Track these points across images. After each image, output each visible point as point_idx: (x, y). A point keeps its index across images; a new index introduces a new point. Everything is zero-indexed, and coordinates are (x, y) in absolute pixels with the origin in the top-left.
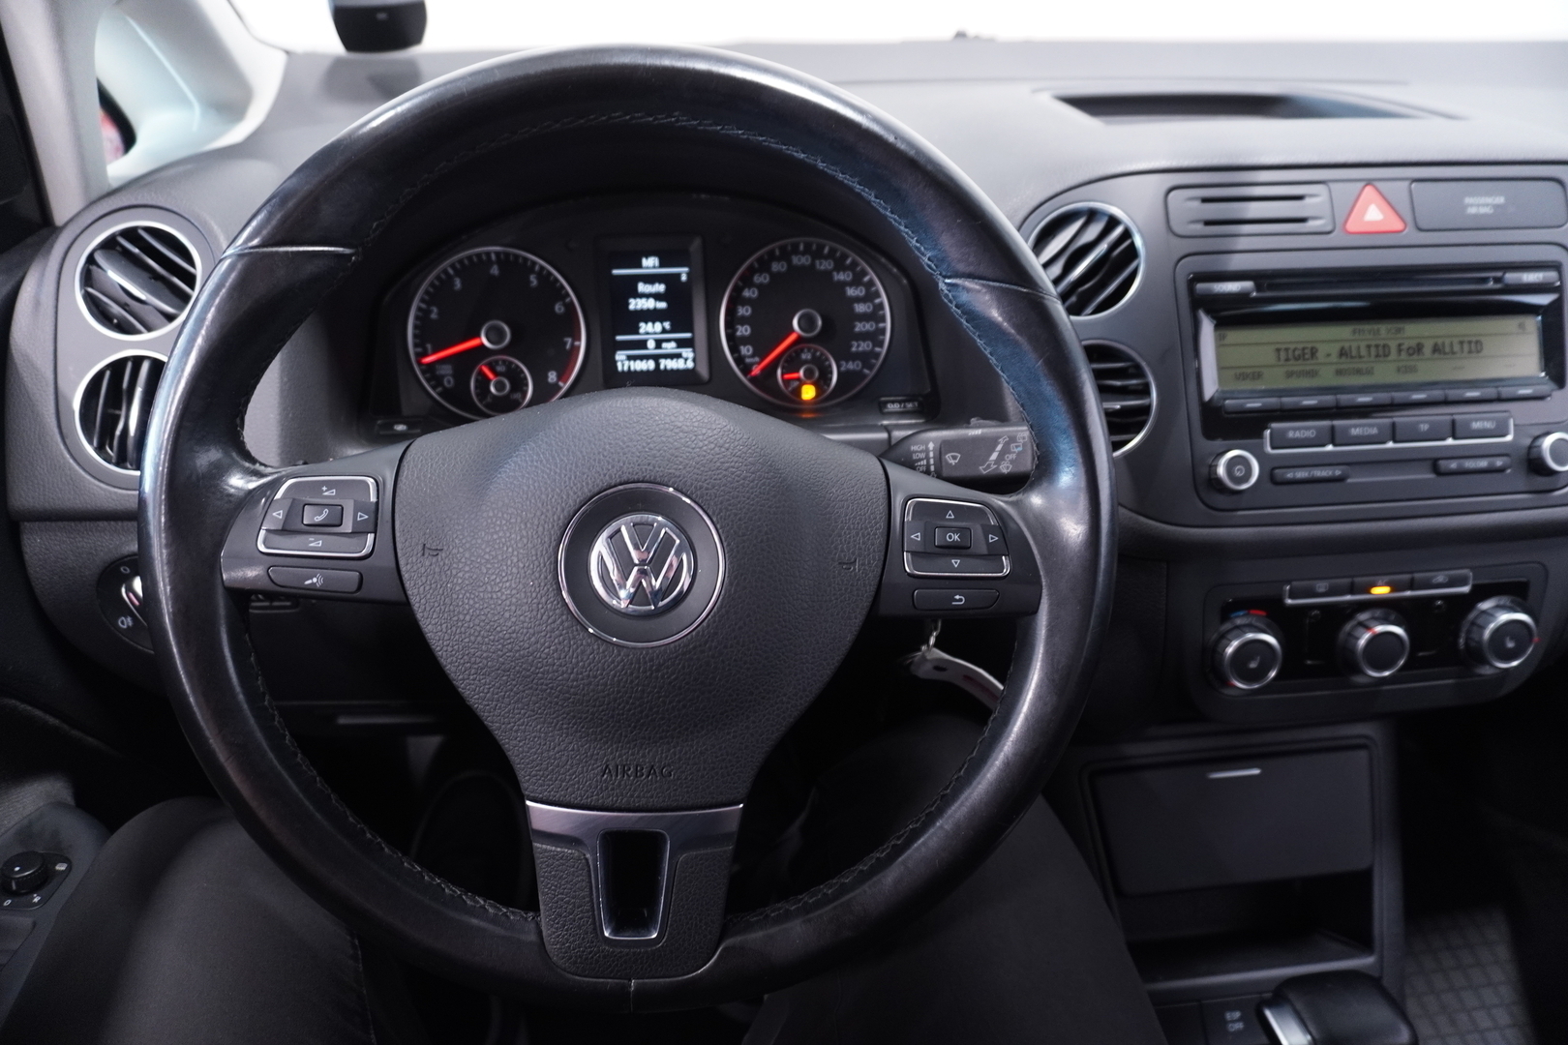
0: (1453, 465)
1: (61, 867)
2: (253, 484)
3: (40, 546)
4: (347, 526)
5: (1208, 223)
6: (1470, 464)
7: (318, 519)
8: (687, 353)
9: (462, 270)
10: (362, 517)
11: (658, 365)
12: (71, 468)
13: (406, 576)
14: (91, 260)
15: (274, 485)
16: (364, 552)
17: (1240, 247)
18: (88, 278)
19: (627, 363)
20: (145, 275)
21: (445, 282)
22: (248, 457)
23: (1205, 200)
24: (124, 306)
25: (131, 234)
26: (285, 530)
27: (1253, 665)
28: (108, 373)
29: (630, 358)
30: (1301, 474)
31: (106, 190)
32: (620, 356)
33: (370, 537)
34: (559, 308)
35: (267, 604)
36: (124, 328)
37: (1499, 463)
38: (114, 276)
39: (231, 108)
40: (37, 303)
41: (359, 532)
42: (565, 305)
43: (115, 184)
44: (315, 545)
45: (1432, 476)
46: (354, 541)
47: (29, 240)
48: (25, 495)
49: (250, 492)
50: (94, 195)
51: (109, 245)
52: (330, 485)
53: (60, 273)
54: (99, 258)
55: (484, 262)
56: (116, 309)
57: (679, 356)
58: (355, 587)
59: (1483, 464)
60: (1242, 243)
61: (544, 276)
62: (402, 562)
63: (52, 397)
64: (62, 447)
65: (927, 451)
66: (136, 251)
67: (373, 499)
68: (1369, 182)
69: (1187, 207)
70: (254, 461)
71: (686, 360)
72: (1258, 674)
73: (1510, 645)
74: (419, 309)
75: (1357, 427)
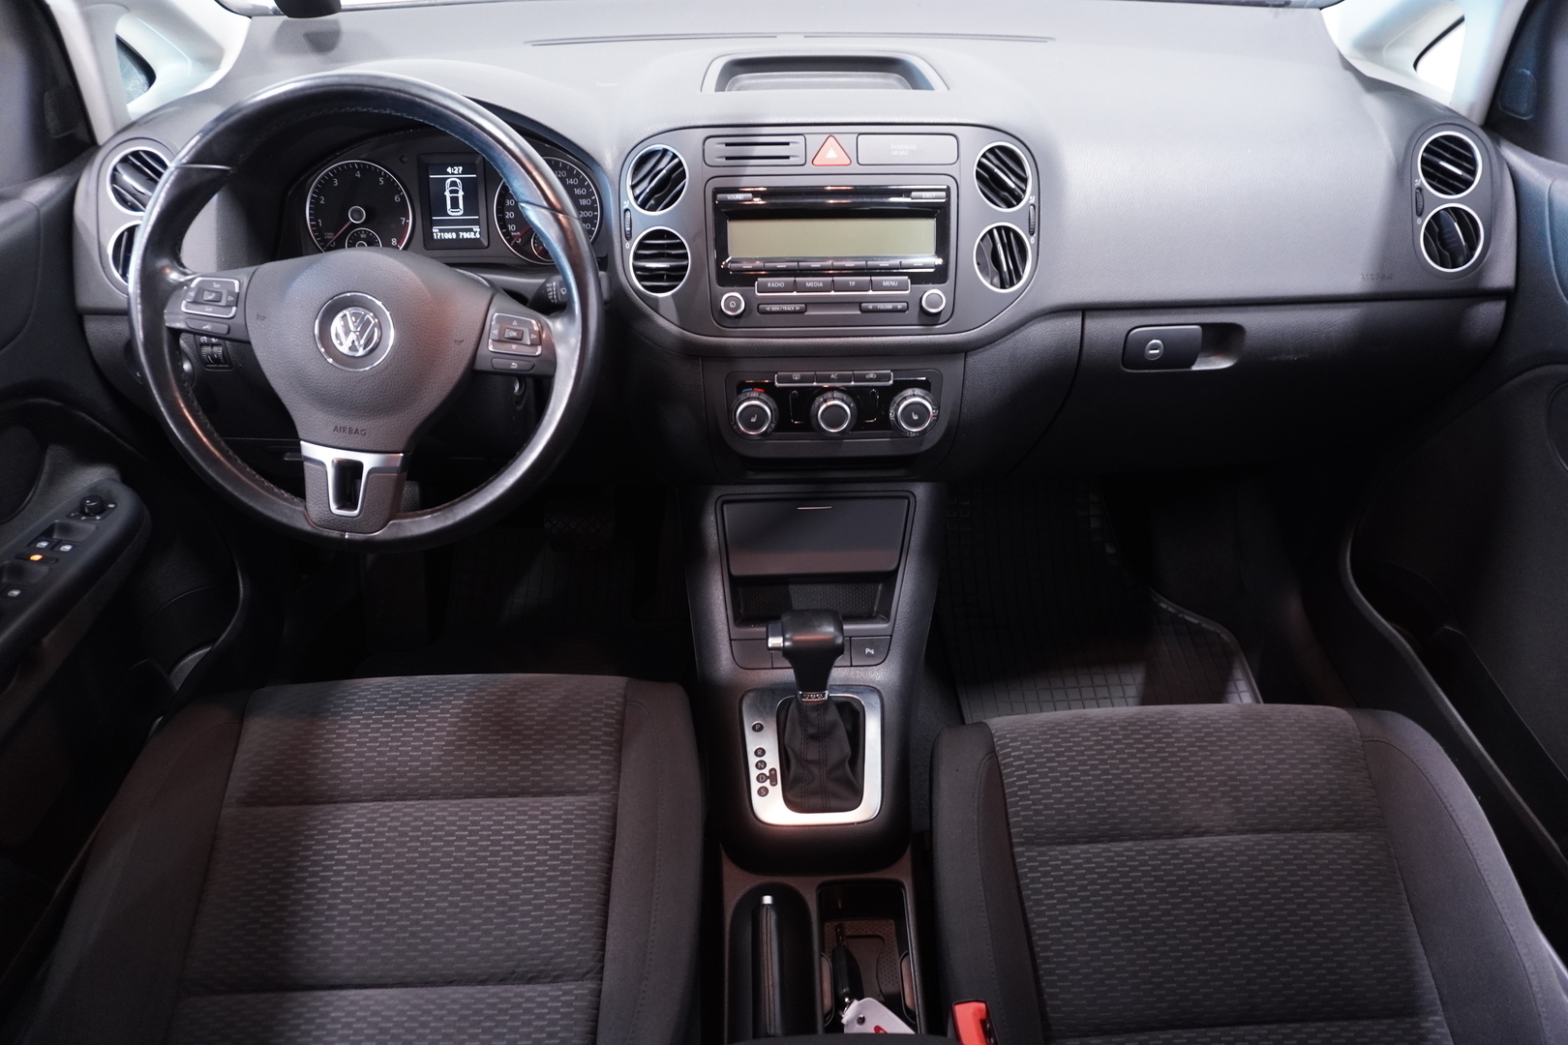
0: (870, 306)
1: (111, 506)
2: (183, 279)
3: (94, 328)
4: (223, 303)
5: (727, 158)
6: (881, 306)
7: (210, 298)
8: (476, 228)
9: (337, 172)
10: (231, 298)
11: (458, 235)
12: (108, 286)
13: (249, 328)
14: (115, 169)
15: (192, 280)
16: (230, 315)
17: (747, 173)
18: (114, 179)
19: (439, 234)
20: (145, 178)
21: (327, 180)
22: (182, 265)
23: (727, 144)
24: (133, 195)
25: (136, 154)
26: (195, 302)
27: (753, 420)
28: (126, 233)
29: (441, 231)
30: (775, 308)
31: (128, 122)
32: (435, 230)
33: (234, 308)
34: (397, 199)
35: (215, 366)
36: (134, 208)
37: (900, 306)
38: (127, 179)
39: (211, 61)
40: (87, 193)
41: (229, 306)
42: (400, 197)
43: (134, 118)
44: (208, 311)
45: (859, 312)
46: (226, 310)
47: (84, 154)
48: (87, 298)
49: (181, 282)
50: (119, 128)
51: (125, 160)
52: (217, 282)
53: (98, 176)
54: (119, 168)
55: (350, 169)
56: (129, 197)
57: (471, 230)
58: (225, 331)
59: (889, 306)
60: (749, 171)
61: (387, 179)
62: (248, 321)
63: (96, 246)
64: (103, 273)
65: (552, 287)
66: (139, 164)
67: (237, 290)
68: (831, 135)
69: (717, 149)
70: (184, 267)
71: (475, 233)
72: (757, 426)
73: (915, 417)
74: (312, 198)
75: (811, 281)
